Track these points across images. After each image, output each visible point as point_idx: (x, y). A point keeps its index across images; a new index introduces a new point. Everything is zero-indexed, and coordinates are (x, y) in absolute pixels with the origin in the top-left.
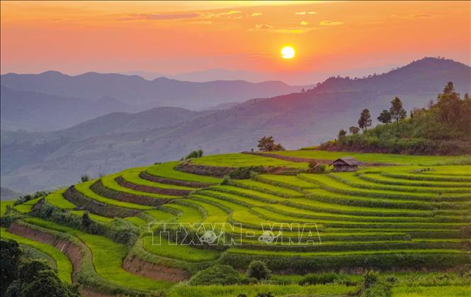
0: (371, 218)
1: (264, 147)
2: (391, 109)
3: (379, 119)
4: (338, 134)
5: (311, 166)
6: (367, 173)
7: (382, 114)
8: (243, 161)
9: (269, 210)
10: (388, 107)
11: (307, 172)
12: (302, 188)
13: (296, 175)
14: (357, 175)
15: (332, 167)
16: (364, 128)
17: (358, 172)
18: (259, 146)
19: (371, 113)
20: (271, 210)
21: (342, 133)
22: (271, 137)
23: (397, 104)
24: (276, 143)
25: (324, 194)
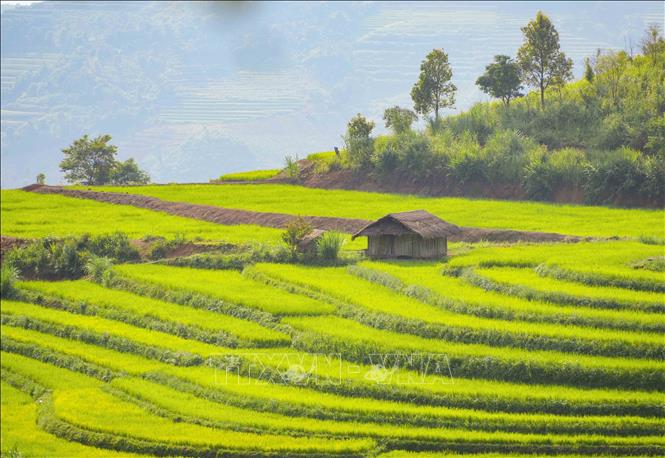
0: (535, 418)
1: (81, 171)
2: (523, 51)
3: (484, 83)
4: (345, 130)
5: (292, 239)
6: (489, 265)
7: (491, 69)
8: (41, 216)
9: (175, 387)
10: (513, 45)
11: (281, 259)
12: (278, 316)
13: (240, 269)
14: (456, 273)
15: (363, 243)
16: (432, 114)
17: (453, 262)
18: (65, 168)
19: (453, 64)
20: (183, 385)
21: (361, 128)
22: (107, 138)
23: (542, 36)
24: (120, 158)
25: (358, 334)
